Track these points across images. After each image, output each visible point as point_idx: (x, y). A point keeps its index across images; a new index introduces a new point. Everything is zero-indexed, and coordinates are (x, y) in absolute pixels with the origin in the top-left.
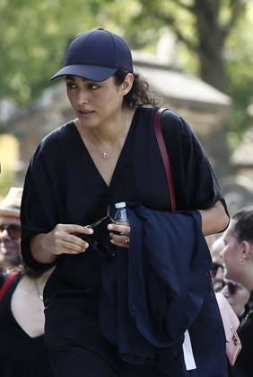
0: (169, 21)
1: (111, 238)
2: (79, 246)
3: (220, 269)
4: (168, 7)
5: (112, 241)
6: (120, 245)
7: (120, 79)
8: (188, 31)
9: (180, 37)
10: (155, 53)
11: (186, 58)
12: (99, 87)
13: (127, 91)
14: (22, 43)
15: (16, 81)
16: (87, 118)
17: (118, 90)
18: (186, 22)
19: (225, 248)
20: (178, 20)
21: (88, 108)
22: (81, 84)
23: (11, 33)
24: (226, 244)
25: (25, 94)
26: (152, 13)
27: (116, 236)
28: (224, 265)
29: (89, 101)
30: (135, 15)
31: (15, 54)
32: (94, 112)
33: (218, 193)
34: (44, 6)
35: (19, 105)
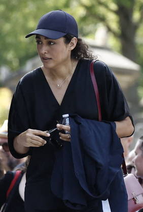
0: (102, 19)
1: (60, 136)
2: (40, 142)
3: (133, 169)
4: (101, 10)
5: (60, 138)
6: (65, 140)
7: (68, 40)
8: (114, 26)
9: (109, 29)
10: (94, 39)
11: (113, 42)
12: (55, 43)
13: (73, 48)
14: (14, 33)
15: (10, 55)
16: (47, 62)
17: (67, 47)
18: (113, 20)
19: (136, 157)
20: (108, 19)
21: (48, 56)
22: (44, 41)
23: (7, 27)
24: (136, 154)
25: (15, 64)
26: (93, 15)
27: (63, 135)
28: (135, 166)
29: (48, 52)
30: (82, 16)
31: (9, 40)
32: (51, 59)
33: (128, 112)
34: (27, 10)
35: (12, 70)
